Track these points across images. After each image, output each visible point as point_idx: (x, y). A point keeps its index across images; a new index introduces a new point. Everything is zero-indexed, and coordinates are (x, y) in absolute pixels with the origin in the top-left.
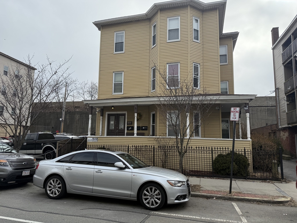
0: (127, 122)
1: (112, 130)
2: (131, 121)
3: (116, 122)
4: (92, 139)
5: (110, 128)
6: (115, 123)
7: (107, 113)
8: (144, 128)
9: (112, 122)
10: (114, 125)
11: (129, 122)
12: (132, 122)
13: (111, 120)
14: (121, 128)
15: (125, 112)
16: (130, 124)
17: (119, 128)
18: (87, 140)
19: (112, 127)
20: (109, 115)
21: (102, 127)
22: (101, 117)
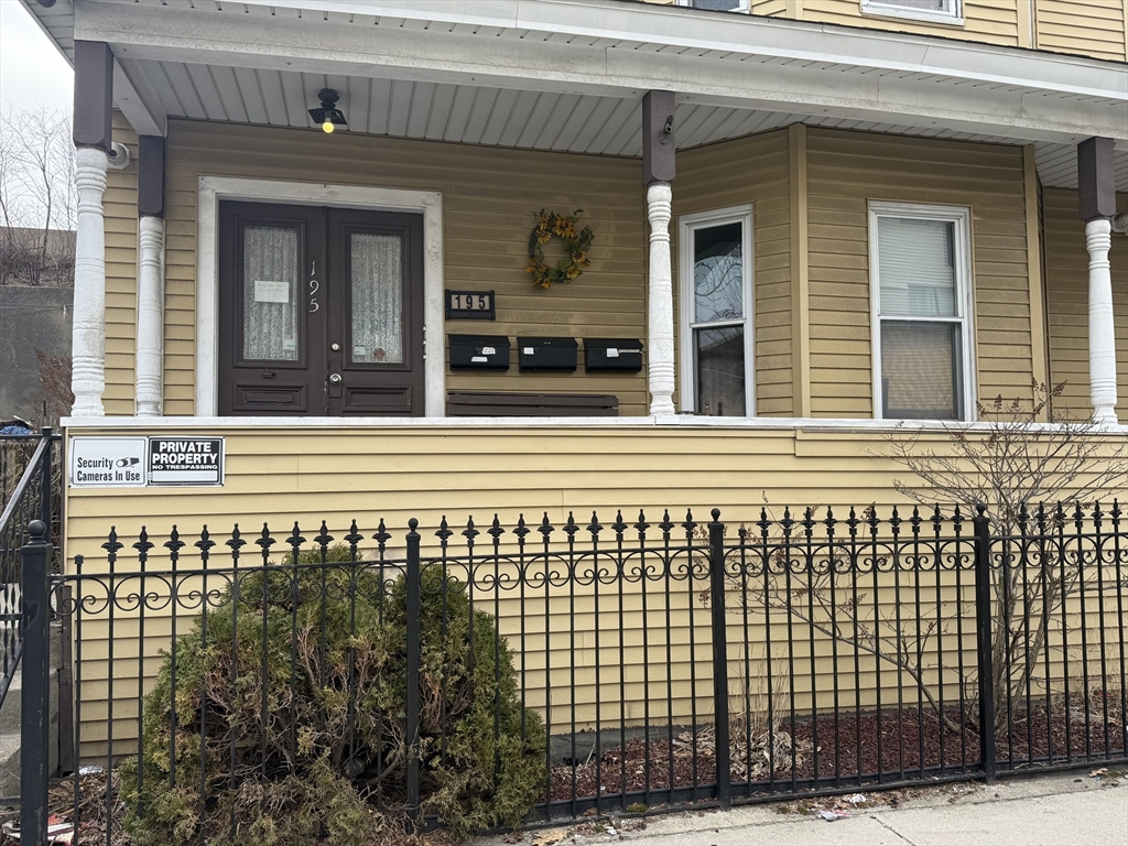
0: (448, 294)
1: (272, 367)
2: (485, 286)
3: (315, 287)
4: (139, 447)
5: (254, 350)
6: (302, 296)
7: (214, 188)
8: (612, 352)
9: (272, 292)
10: (289, 318)
11: (469, 294)
12: (491, 294)
13: (252, 262)
14: (379, 353)
15: (423, 195)
16: (470, 315)
17: (348, 345)
18: (71, 468)
19: (275, 340)
20: (236, 218)
21: (165, 327)
22: (147, 224)
